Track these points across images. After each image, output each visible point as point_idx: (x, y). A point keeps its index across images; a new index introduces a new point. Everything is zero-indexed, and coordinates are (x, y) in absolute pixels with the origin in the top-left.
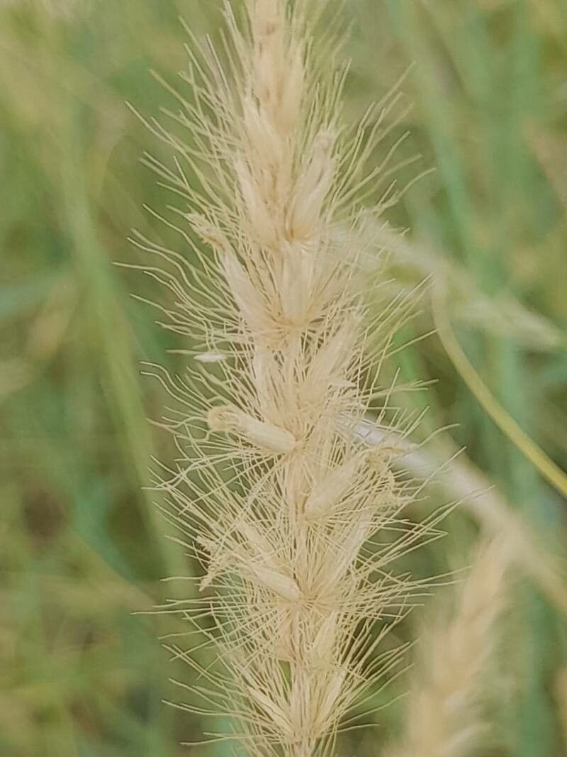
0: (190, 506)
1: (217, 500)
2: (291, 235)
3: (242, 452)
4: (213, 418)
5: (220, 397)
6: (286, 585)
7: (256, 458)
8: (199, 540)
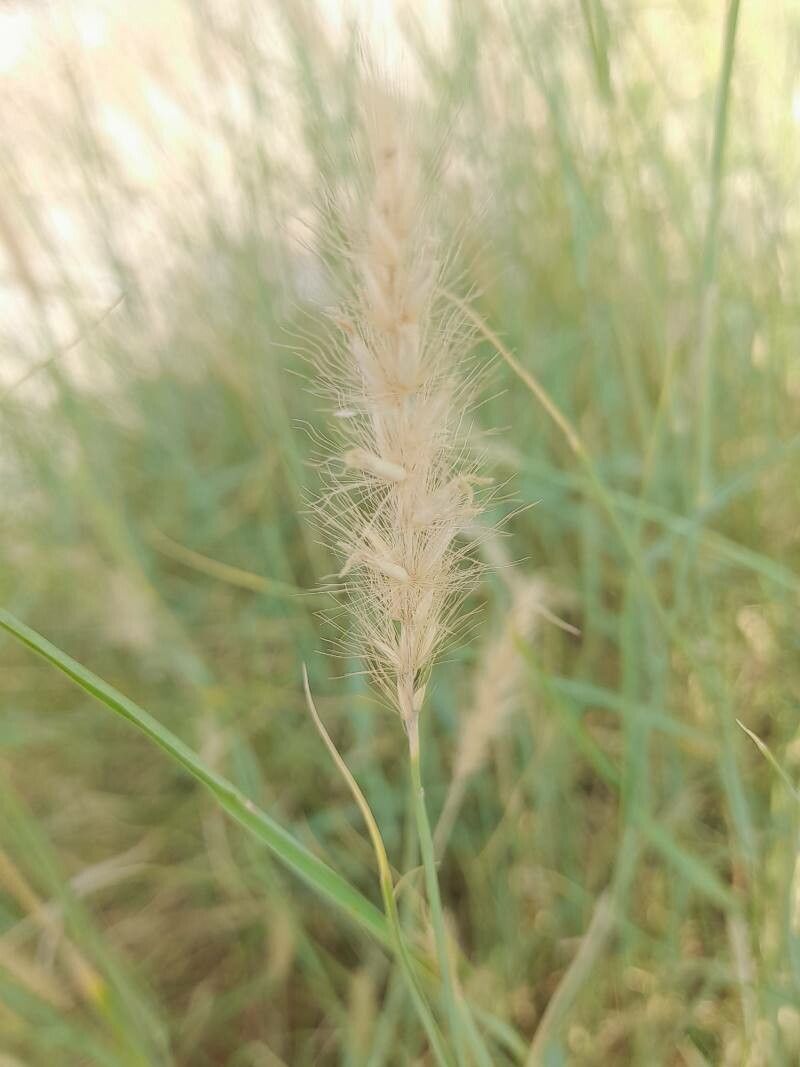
0: (331, 520)
1: (351, 516)
2: (405, 318)
3: (368, 482)
4: (349, 459)
5: (352, 444)
6: (400, 573)
7: (376, 486)
8: (339, 544)
